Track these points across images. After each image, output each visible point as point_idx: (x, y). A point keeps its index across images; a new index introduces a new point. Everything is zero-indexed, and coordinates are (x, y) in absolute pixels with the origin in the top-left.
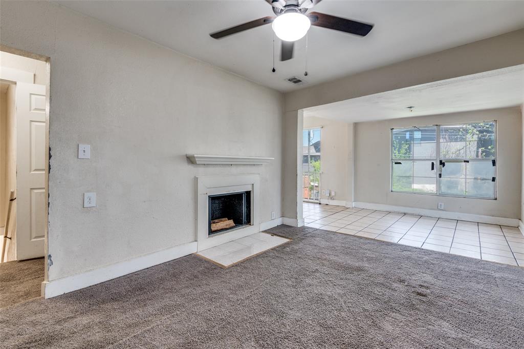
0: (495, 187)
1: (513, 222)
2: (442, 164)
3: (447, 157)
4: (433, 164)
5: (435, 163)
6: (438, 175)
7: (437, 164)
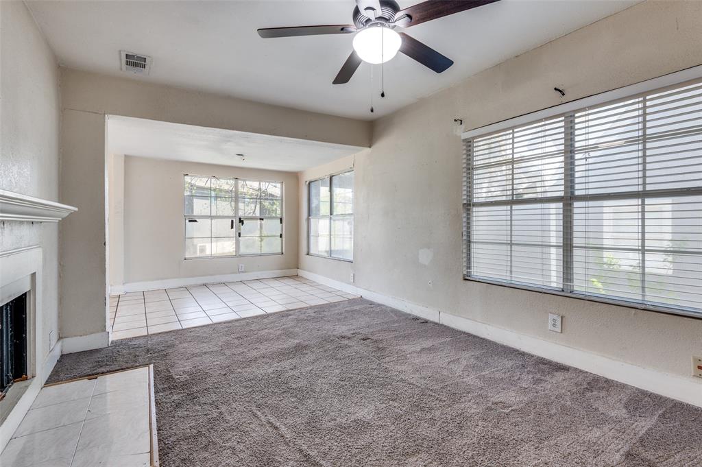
0: (282, 241)
1: (293, 272)
2: (241, 221)
3: (246, 215)
4: (232, 221)
5: (234, 220)
6: (237, 234)
7: (236, 221)
